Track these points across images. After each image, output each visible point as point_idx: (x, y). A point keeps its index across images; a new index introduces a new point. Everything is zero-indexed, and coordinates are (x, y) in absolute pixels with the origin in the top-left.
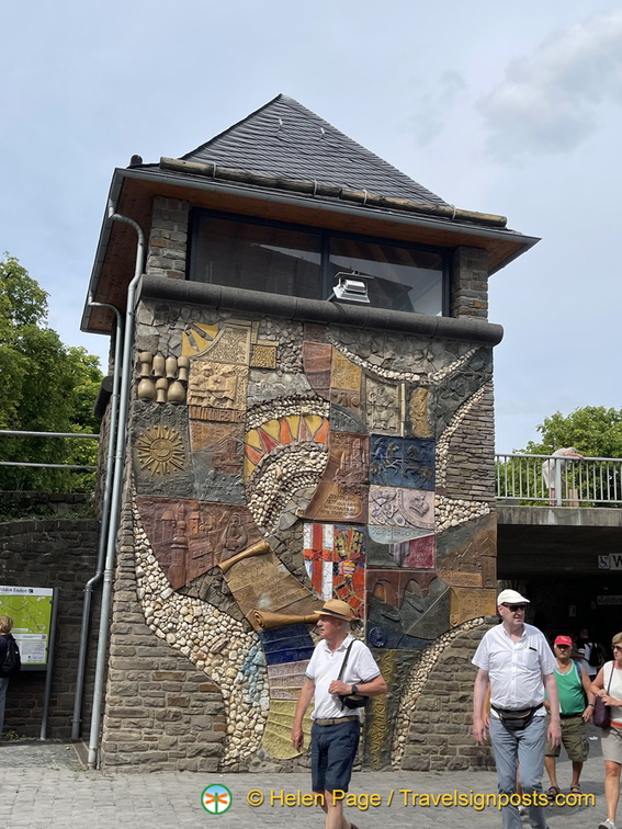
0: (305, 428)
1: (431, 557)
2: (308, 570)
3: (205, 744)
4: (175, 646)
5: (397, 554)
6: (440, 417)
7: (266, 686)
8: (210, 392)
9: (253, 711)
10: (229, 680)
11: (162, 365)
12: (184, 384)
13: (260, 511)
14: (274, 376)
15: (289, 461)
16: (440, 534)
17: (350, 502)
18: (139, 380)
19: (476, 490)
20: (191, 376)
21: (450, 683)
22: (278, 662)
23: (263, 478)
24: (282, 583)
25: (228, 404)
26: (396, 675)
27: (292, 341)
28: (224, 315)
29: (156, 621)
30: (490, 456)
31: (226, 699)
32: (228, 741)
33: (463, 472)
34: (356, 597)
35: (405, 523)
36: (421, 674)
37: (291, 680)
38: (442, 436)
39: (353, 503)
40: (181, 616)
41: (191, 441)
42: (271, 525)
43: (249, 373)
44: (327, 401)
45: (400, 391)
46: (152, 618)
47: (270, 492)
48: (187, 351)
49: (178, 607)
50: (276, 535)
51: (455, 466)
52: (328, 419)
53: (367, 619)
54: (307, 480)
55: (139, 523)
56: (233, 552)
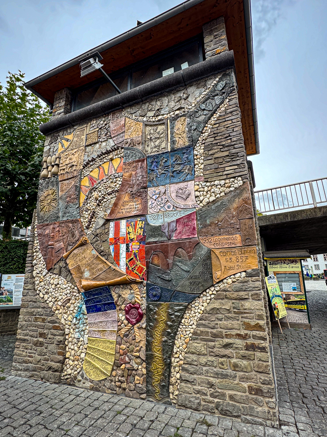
0: (112, 167)
1: (194, 229)
2: (112, 251)
3: (53, 363)
4: (47, 302)
5: (167, 231)
7: (87, 328)
8: (67, 165)
9: (79, 344)
10: (69, 323)
11: (50, 160)
12: (58, 165)
13: (86, 220)
14: (97, 145)
15: (102, 188)
16: (201, 210)
17: (136, 203)
18: (43, 171)
19: (229, 170)
20: (61, 161)
22: (93, 312)
23: (89, 202)
24: (95, 261)
25: (74, 168)
27: (106, 125)
28: (76, 127)
29: (40, 288)
31: (67, 335)
32: (66, 363)
33: (216, 161)
34: (141, 265)
35: (173, 208)
36: (192, 323)
37: (100, 324)
38: (198, 142)
39: (138, 203)
40: (50, 285)
41: (60, 192)
42: (91, 227)
43: (86, 149)
44: (123, 148)
45: (167, 125)
46: (38, 286)
47: (92, 208)
48: (60, 150)
49: (50, 279)
50: (93, 232)
51: (209, 158)
52: (123, 157)
53: (147, 281)
54: (111, 196)
55: (37, 238)
56: (72, 246)
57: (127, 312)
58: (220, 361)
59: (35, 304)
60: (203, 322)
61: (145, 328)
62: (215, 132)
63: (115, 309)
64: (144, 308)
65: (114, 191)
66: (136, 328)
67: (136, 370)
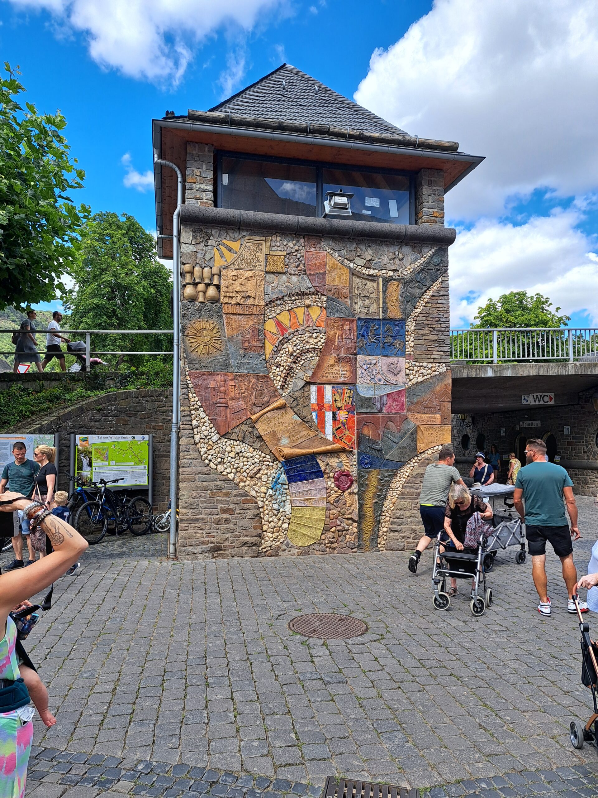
0: (309, 316)
1: (403, 405)
2: (314, 418)
3: (248, 539)
4: (224, 473)
5: (378, 404)
6: (408, 302)
7: (289, 497)
8: (237, 292)
9: (280, 515)
10: (263, 495)
11: (200, 274)
12: (218, 287)
13: (279, 378)
14: (284, 277)
15: (297, 341)
16: (410, 388)
17: (343, 369)
18: (184, 286)
19: (436, 355)
20: (222, 281)
22: (296, 481)
23: (280, 355)
24: (296, 428)
25: (251, 301)
26: (379, 487)
27: (297, 251)
28: (245, 233)
29: (209, 457)
30: (446, 329)
31: (261, 507)
32: (264, 535)
33: (426, 342)
34: (350, 435)
35: (384, 382)
36: (398, 486)
37: (306, 493)
38: (411, 317)
39: (345, 369)
40: (227, 453)
41: (226, 329)
42: (287, 388)
43: (265, 276)
44: (324, 295)
45: (378, 284)
46: (206, 455)
47: (285, 364)
48: (218, 262)
49: (224, 447)
50: (290, 394)
51: (420, 338)
52: (325, 308)
53: (358, 449)
54: (311, 355)
55: (192, 390)
56: (260, 408)
57: (337, 479)
59: (208, 477)
60: (410, 484)
61: (357, 493)
62: (427, 312)
63: (323, 477)
64: (354, 475)
65: (314, 349)
66: (346, 493)
67: (347, 530)
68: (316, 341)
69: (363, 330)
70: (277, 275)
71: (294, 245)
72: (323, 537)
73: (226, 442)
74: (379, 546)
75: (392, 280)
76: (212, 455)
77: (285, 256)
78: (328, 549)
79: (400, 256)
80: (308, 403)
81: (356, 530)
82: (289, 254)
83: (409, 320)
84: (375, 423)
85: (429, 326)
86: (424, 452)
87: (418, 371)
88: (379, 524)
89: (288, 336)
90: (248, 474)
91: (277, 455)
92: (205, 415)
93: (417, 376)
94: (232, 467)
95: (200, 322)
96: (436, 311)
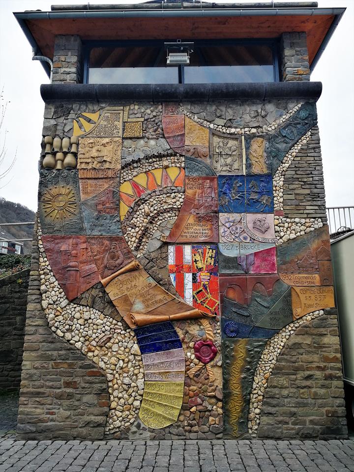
0: (167, 176)
1: (274, 264)
2: (172, 280)
3: (93, 418)
4: (71, 342)
6: (274, 157)
7: (141, 370)
8: (94, 158)
9: (131, 390)
10: (113, 367)
11: (59, 144)
12: (75, 155)
14: (142, 142)
15: (155, 202)
16: (281, 246)
17: (204, 228)
18: (44, 156)
19: (310, 209)
20: (80, 149)
21: (296, 364)
22: (150, 351)
23: (135, 216)
24: (151, 291)
25: (107, 165)
26: (248, 359)
27: (154, 116)
28: (103, 105)
29: (57, 324)
30: (320, 183)
31: (110, 381)
32: (112, 414)
33: (297, 197)
34: (212, 298)
35: (250, 240)
36: (271, 358)
37: (161, 365)
38: (278, 172)
39: (206, 228)
40: (75, 320)
41: (81, 194)
42: (142, 249)
43: (123, 142)
44: (183, 156)
45: (241, 142)
46: (54, 321)
47: (141, 225)
48: (77, 132)
49: (74, 312)
50: (146, 256)
51: (289, 193)
52: (184, 169)
53: (222, 316)
54: (169, 214)
55: (44, 255)
56: (112, 271)
57: (197, 350)
58: (301, 392)
59: (53, 346)
60: (285, 357)
61: (221, 366)
62: (296, 165)
63: (181, 347)
64: (218, 345)
65: (172, 209)
66: (209, 366)
67: (210, 411)
68: (174, 200)
69: (224, 188)
70: (134, 140)
71: (152, 112)
72: (182, 418)
73: (75, 308)
74: (250, 432)
75: (255, 136)
76: (60, 322)
77: (142, 122)
78: (187, 433)
79: (263, 113)
80: (165, 265)
81: (220, 411)
82: (147, 120)
83: (277, 175)
84: (242, 285)
85: (300, 180)
86: (301, 318)
87: (290, 227)
88: (249, 404)
89: (144, 197)
90: (97, 342)
91: (128, 322)
92: (55, 280)
93: (288, 232)
94: (80, 335)
95: (56, 188)
96: (307, 165)
